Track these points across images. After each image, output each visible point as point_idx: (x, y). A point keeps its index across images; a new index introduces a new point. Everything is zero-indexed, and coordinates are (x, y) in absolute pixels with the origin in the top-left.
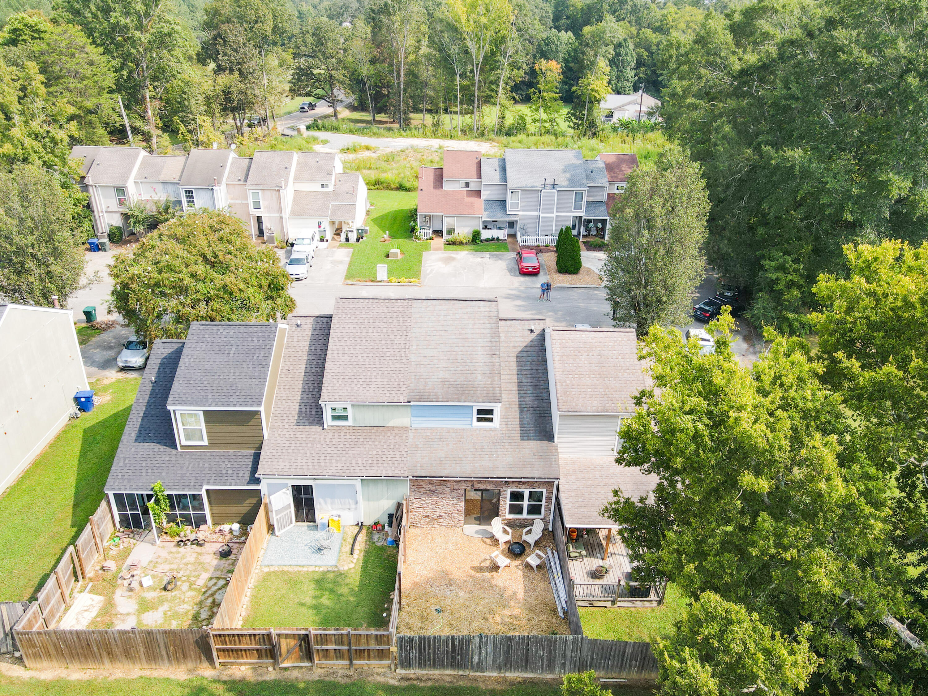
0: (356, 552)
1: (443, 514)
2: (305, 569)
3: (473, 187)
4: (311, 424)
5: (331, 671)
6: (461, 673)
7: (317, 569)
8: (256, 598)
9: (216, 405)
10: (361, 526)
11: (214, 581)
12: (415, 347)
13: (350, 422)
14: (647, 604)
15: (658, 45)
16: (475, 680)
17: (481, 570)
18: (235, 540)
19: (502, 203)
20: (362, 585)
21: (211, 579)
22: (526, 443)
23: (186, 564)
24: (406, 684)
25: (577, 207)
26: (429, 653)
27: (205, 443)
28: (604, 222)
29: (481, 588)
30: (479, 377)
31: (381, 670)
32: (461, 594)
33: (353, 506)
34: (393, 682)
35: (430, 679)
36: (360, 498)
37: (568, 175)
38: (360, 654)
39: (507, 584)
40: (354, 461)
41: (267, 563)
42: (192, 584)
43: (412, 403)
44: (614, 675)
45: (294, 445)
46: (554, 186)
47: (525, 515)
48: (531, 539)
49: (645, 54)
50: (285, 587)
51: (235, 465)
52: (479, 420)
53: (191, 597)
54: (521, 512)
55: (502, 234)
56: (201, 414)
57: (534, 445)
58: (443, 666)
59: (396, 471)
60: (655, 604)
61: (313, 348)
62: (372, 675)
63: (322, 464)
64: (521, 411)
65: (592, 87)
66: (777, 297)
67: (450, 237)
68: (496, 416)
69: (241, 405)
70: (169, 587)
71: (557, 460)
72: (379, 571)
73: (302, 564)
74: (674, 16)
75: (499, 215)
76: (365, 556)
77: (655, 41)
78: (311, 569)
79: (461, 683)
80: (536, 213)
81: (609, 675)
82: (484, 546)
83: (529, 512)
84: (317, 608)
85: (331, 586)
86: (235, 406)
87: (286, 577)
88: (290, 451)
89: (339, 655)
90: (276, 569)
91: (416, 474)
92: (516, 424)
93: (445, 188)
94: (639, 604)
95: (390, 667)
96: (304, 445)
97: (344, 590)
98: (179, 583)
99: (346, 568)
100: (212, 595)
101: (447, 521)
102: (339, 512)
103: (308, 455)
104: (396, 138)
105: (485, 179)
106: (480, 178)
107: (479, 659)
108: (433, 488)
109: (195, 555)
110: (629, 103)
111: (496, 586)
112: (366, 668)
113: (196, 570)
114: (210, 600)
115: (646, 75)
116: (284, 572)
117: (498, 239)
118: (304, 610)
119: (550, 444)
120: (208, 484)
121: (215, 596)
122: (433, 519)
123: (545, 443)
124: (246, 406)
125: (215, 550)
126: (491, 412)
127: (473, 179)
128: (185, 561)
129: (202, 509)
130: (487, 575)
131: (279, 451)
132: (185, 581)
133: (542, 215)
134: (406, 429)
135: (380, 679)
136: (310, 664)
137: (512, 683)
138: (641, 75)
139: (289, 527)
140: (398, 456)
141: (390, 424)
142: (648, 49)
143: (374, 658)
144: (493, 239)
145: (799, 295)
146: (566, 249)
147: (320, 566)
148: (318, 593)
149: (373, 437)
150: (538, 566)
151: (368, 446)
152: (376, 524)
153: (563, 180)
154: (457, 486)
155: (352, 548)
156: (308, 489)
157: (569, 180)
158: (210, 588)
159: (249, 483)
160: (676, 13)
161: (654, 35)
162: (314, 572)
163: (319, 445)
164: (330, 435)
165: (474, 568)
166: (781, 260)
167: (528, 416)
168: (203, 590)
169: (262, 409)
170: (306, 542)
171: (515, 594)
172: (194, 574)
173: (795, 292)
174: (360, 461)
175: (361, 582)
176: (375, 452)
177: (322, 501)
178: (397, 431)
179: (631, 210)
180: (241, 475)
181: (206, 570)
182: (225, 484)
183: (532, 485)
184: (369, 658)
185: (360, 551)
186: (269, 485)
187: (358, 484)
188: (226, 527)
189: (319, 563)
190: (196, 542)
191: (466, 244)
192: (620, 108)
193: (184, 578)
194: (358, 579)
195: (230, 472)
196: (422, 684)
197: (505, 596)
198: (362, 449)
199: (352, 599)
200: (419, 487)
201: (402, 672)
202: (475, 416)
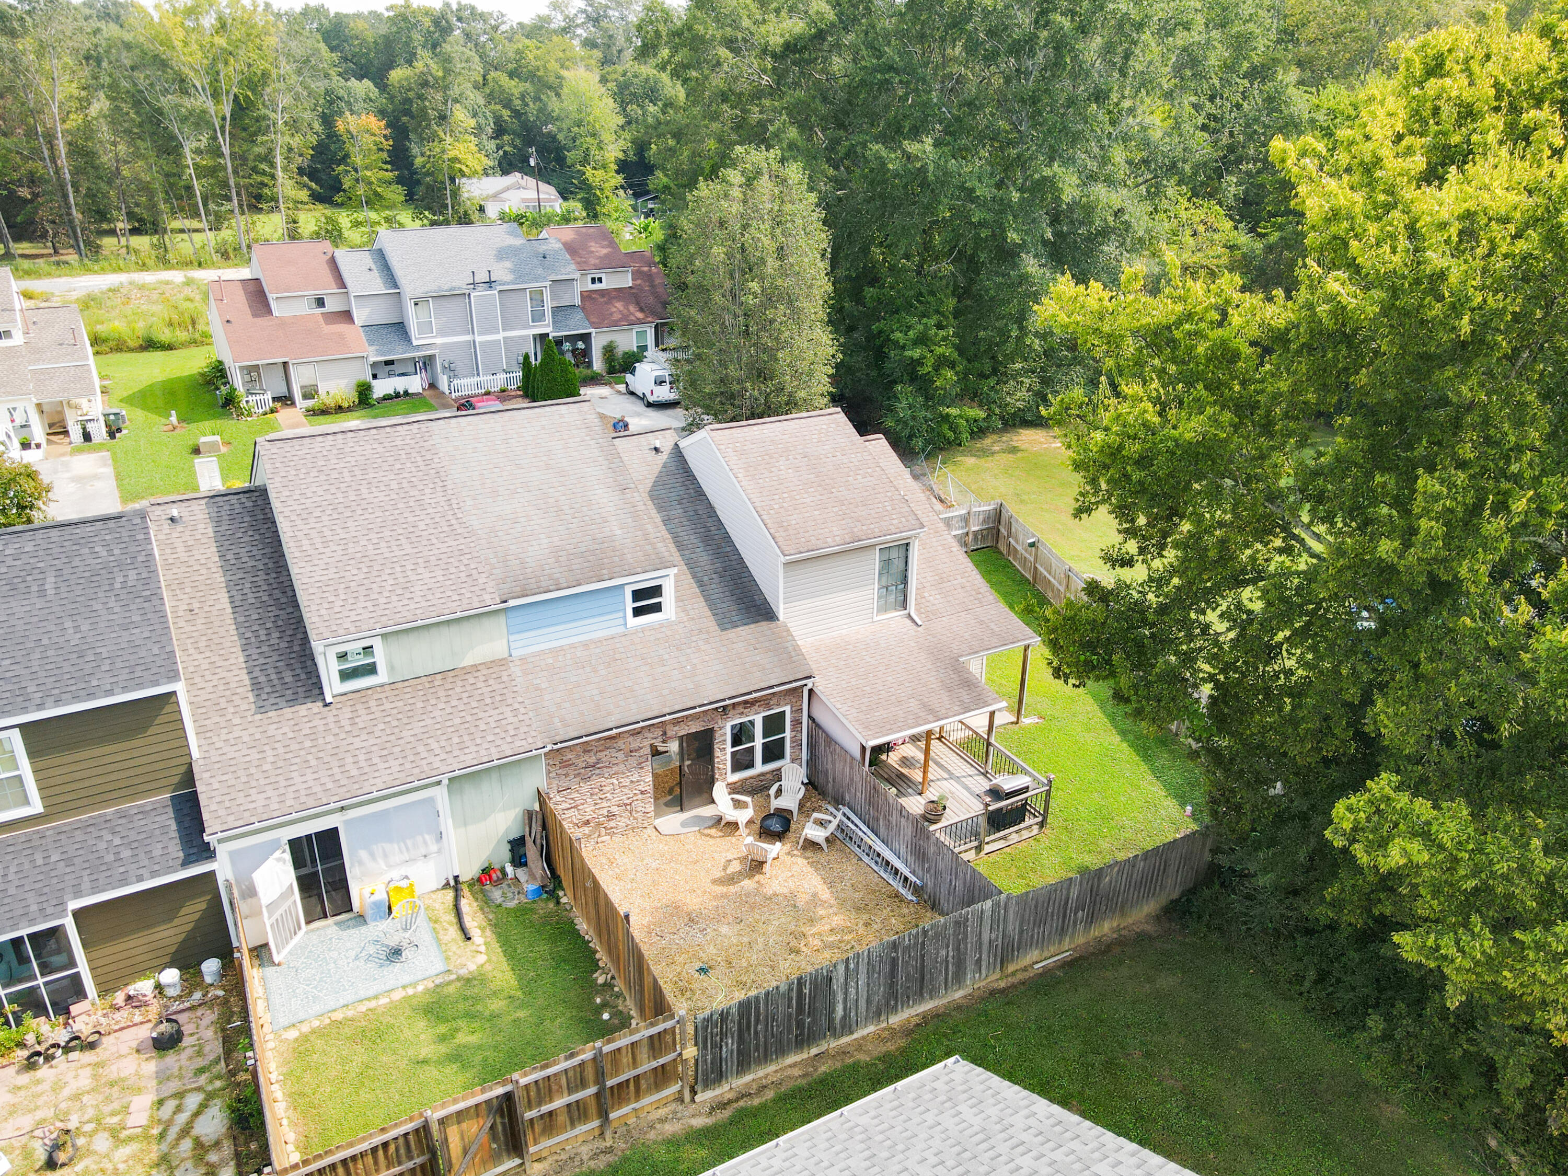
0: (475, 933)
1: (615, 809)
2: (384, 1001)
3: (332, 305)
4: (293, 701)
5: (564, 1156)
6: (814, 1051)
7: (410, 991)
8: (302, 1095)
9: (58, 702)
10: (455, 885)
11: (171, 1104)
12: (470, 502)
13: (382, 677)
14: (1025, 834)
15: (522, 97)
16: (843, 1052)
17: (731, 880)
18: (176, 1006)
19: (400, 328)
20: (528, 985)
21: (161, 1103)
22: (732, 634)
23: (76, 1097)
24: (727, 1113)
25: (538, 317)
26: (756, 1033)
27: (37, 807)
28: (586, 338)
29: (752, 908)
30: (619, 532)
31: (662, 1112)
32: (724, 929)
33: (434, 847)
34: (699, 1122)
35: (765, 1087)
36: (447, 823)
37: (508, 264)
38: (621, 1093)
39: (791, 885)
40: (421, 749)
41: (284, 1021)
42: (115, 1134)
43: (512, 603)
44: (1052, 949)
45: (269, 753)
46: (490, 283)
47: (760, 767)
48: (789, 800)
49: (506, 113)
50: (359, 1049)
51: (133, 836)
52: (638, 612)
53: (133, 1157)
54: (751, 765)
55: (415, 383)
56: (16, 734)
57: (747, 634)
58: (782, 1051)
59: (518, 743)
60: (1035, 829)
61: (230, 556)
62: (652, 1127)
63: (354, 772)
64: (701, 584)
65: (452, 154)
66: (923, 385)
67: (310, 403)
68: (668, 599)
69: (125, 689)
70: (62, 1157)
71: (796, 648)
72: (544, 948)
73: (371, 993)
74: (535, 51)
75: (399, 348)
76: (499, 935)
77: (516, 92)
78: (397, 995)
79: (823, 1069)
80: (468, 338)
81: (1046, 954)
82: (712, 842)
83: (766, 760)
84: (457, 1057)
85: (461, 1006)
86: (110, 693)
87: (347, 1031)
88: (266, 767)
89: (577, 1112)
90: (316, 1023)
91: (558, 739)
92: (700, 607)
93: (276, 313)
94: (1015, 838)
95: (681, 1100)
96: (295, 746)
97: (496, 1005)
98: (81, 1142)
99: (472, 967)
100: (185, 1131)
101: (622, 822)
102: (404, 871)
103: (313, 763)
104: (79, 275)
105: (354, 287)
106: (343, 285)
107: (845, 1009)
108: (592, 760)
109: (88, 1071)
110: (508, 189)
111: (775, 895)
112: (632, 1121)
113: (108, 1100)
114: (187, 1145)
115: (515, 147)
116: (337, 1024)
117: (406, 393)
118: (432, 1072)
119: (773, 625)
120: (78, 894)
121: (194, 1132)
122: (599, 824)
123: (764, 625)
124: (141, 686)
125: (134, 1044)
126: (656, 591)
127: (328, 289)
128: (66, 1092)
129: (72, 963)
130: (748, 884)
131: (241, 773)
132: (95, 1131)
133: (478, 339)
134: (502, 663)
135: (670, 1128)
136: (518, 1161)
137: (908, 1031)
138: (507, 148)
139: (296, 939)
140: (508, 714)
141: (467, 661)
142: (507, 105)
143: (649, 1091)
144: (397, 395)
145: (955, 378)
146: (555, 379)
147: (414, 984)
148: (442, 1029)
149: (441, 693)
150: (827, 840)
151: (437, 713)
152: (487, 872)
153: (502, 272)
154: (635, 743)
155: (463, 929)
156: (329, 840)
157: (513, 271)
158: (169, 1124)
159: (186, 863)
160: (538, 48)
161: (513, 83)
162: (406, 999)
163: (330, 738)
164: (346, 713)
165: (715, 882)
166: (920, 327)
167: (716, 588)
168: (155, 1131)
169: (179, 687)
170: (353, 954)
171: (815, 895)
172: (107, 1109)
173: (949, 374)
174: (434, 745)
175: (520, 979)
176: (457, 721)
177: (363, 854)
178: (485, 672)
179: (722, 250)
180: (157, 852)
181: (139, 1091)
182: (124, 882)
183: (764, 702)
184: (638, 1096)
185: (483, 929)
186: (232, 855)
187: (440, 794)
188: (144, 987)
189: (407, 979)
190: (77, 1044)
191: (349, 409)
192: (495, 196)
193: (88, 1128)
194: (509, 975)
195: (126, 853)
196: (756, 1102)
197: (801, 904)
198: (429, 722)
199: (521, 1014)
200: (565, 764)
201: (705, 1096)
202: (630, 605)
